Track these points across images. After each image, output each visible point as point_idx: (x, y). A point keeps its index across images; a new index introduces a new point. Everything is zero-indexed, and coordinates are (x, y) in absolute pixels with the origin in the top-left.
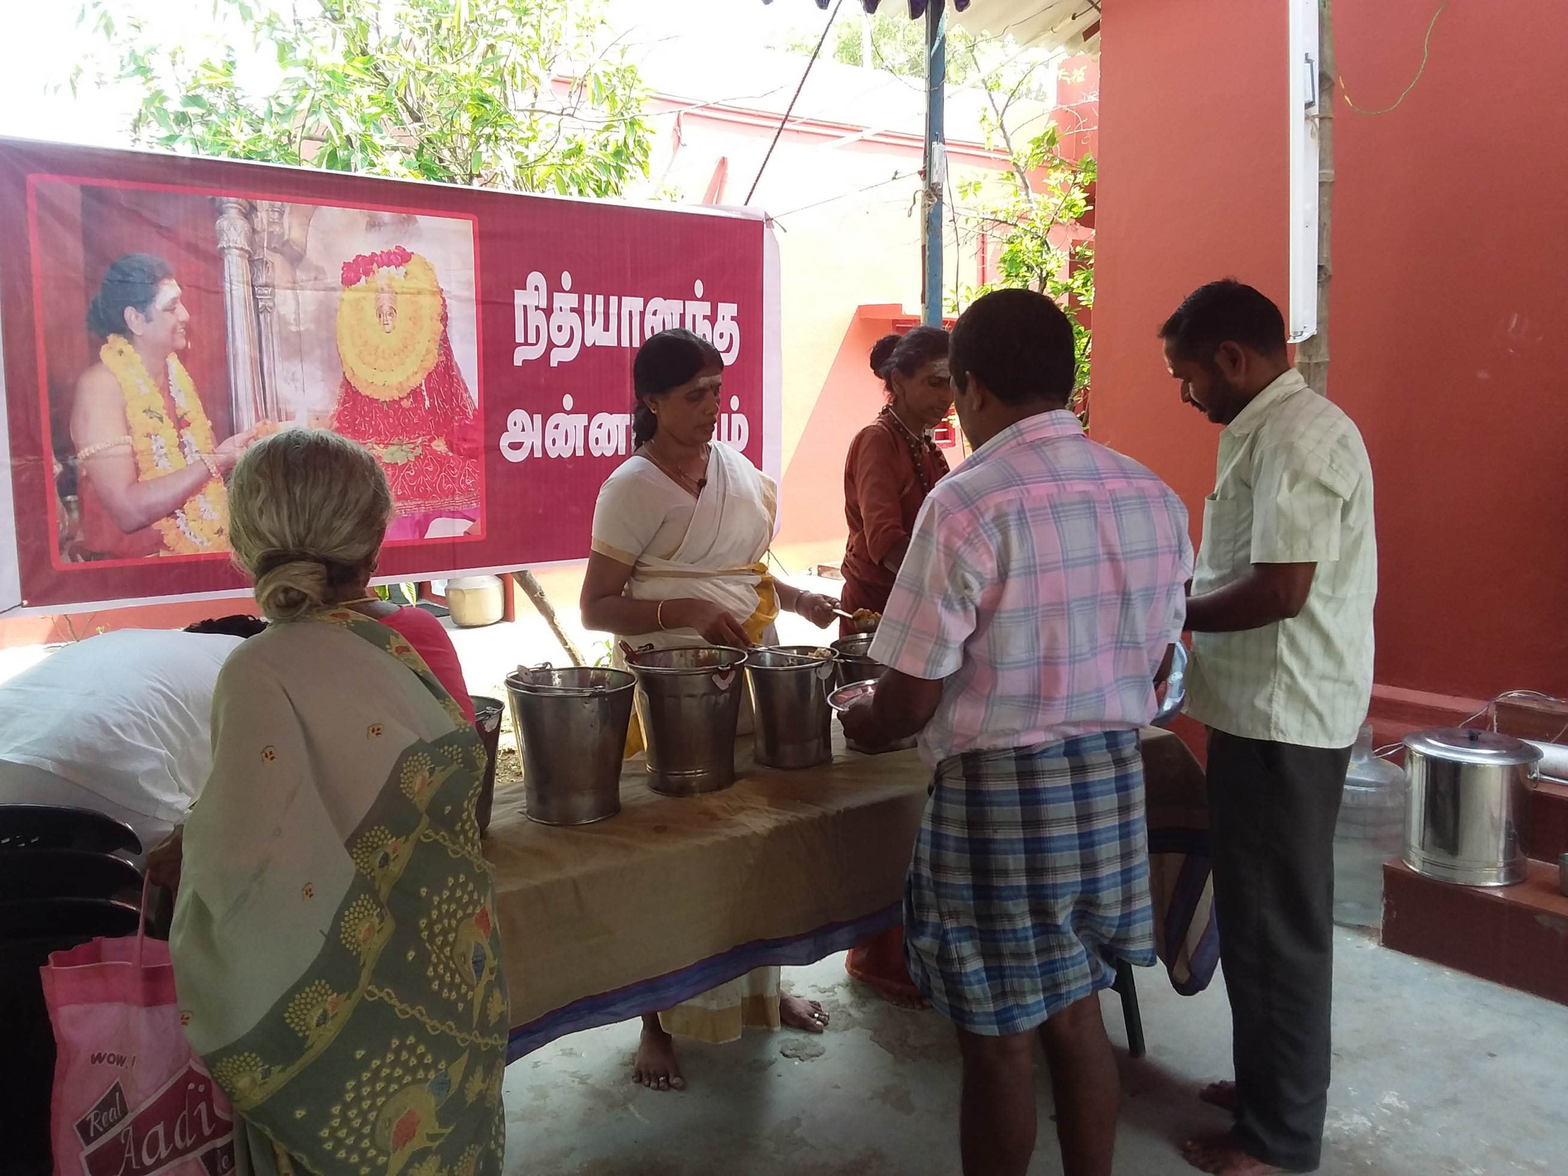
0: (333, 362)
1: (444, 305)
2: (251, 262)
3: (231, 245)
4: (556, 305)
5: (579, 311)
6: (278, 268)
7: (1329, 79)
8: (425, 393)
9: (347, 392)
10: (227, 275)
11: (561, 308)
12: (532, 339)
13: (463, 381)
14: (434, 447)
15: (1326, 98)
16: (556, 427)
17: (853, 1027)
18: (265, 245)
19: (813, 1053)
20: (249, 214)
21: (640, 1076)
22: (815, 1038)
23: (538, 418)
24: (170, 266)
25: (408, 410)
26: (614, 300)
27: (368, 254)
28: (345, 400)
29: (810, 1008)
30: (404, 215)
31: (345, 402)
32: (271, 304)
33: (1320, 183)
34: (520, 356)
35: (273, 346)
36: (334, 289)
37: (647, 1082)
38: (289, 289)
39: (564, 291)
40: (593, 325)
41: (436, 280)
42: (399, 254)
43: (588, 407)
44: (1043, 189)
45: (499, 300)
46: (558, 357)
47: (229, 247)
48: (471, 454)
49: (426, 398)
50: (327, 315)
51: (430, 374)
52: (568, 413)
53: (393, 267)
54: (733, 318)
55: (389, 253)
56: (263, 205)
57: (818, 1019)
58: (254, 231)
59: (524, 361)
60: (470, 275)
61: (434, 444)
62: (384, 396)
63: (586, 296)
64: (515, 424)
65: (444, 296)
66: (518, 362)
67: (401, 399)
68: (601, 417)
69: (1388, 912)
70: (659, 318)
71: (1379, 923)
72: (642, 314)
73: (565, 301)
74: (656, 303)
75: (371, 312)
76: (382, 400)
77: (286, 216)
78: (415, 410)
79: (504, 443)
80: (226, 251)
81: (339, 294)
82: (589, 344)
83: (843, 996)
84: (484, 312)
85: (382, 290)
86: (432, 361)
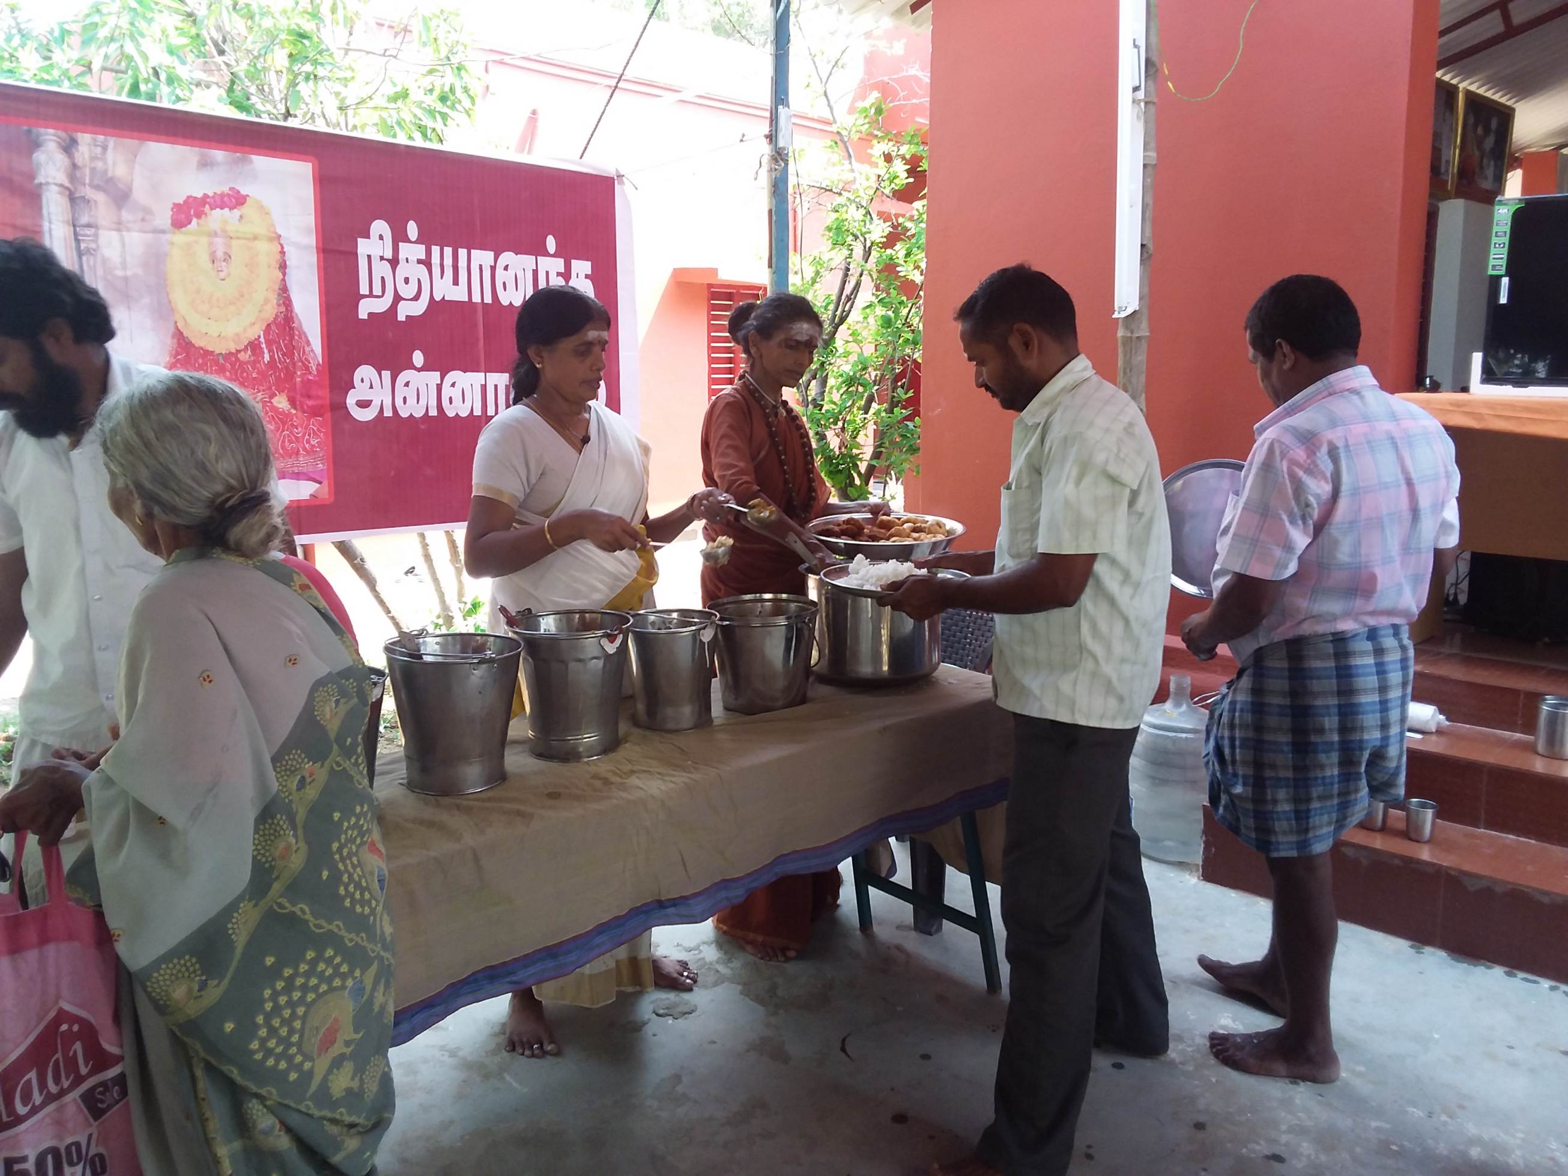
0: (164, 310)
1: (283, 253)
2: (72, 199)
3: (50, 180)
4: (402, 256)
5: (427, 263)
6: (102, 208)
7: (1154, 65)
8: (264, 346)
9: (179, 344)
10: (45, 212)
11: (407, 259)
12: (377, 291)
13: (305, 334)
14: (275, 404)
15: (1150, 82)
16: (407, 384)
17: (723, 982)
18: (87, 181)
19: (687, 1010)
20: (68, 147)
21: (512, 1046)
22: (686, 996)
23: (387, 374)
25: (245, 363)
26: (462, 253)
27: (199, 195)
28: (177, 351)
29: (678, 968)
30: (238, 154)
31: (177, 354)
32: (93, 246)
33: (1144, 165)
34: (366, 309)
36: (163, 232)
37: (521, 1051)
38: (113, 230)
39: (410, 242)
40: (442, 278)
41: (273, 225)
42: (233, 196)
43: (440, 363)
44: (867, 160)
45: (342, 249)
46: (404, 311)
47: (48, 184)
48: (315, 412)
49: (266, 351)
50: (156, 261)
51: (269, 325)
52: (419, 370)
53: (227, 210)
54: (587, 276)
55: (222, 195)
56: (85, 138)
57: (687, 977)
58: (74, 166)
59: (370, 314)
60: (310, 220)
61: (275, 400)
62: (220, 348)
63: (433, 247)
64: (362, 381)
65: (282, 242)
66: (363, 315)
67: (238, 351)
68: (454, 375)
69: (1206, 849)
70: (511, 272)
71: (1199, 860)
72: (493, 269)
73: (412, 251)
74: (507, 257)
75: (204, 259)
76: (217, 351)
77: (110, 151)
78: (254, 364)
79: (351, 400)
80: (44, 187)
81: (168, 236)
82: (438, 298)
83: (711, 954)
84: (325, 260)
85: (215, 234)
86: (271, 311)
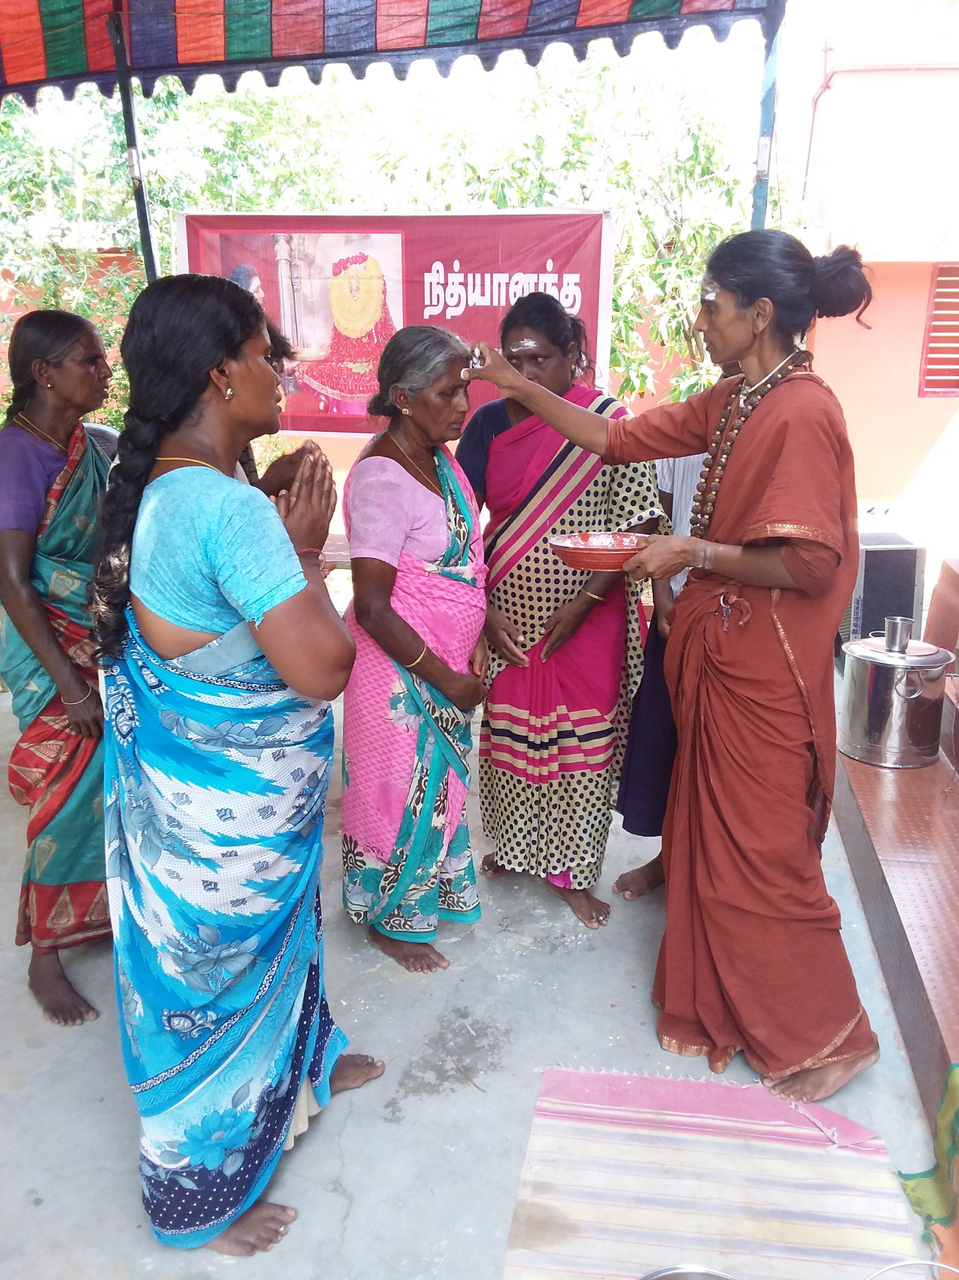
0: (329, 317)
1: (385, 284)
2: (290, 266)
3: (282, 258)
4: (450, 281)
5: (465, 284)
6: (303, 269)
8: (374, 332)
9: (335, 333)
10: (280, 273)
11: (453, 283)
12: (435, 302)
18: (297, 256)
20: (289, 241)
24: (256, 271)
25: (365, 343)
26: (487, 276)
27: (345, 258)
28: (334, 338)
30: (364, 234)
32: (299, 287)
34: (428, 313)
35: (300, 309)
36: (329, 278)
38: (308, 279)
39: (455, 272)
40: (474, 292)
41: (380, 270)
42: (361, 257)
45: (416, 280)
46: (450, 313)
47: (280, 259)
49: (375, 337)
51: (377, 323)
53: (358, 264)
54: (576, 284)
55: (356, 257)
56: (295, 236)
58: (291, 250)
59: (430, 316)
60: (399, 266)
62: (354, 335)
63: (470, 274)
65: (385, 279)
66: (426, 316)
67: (362, 337)
70: (520, 286)
72: (508, 284)
73: (456, 278)
74: (518, 276)
75: (347, 291)
76: (352, 338)
77: (306, 241)
78: (369, 344)
80: (279, 262)
81: (331, 281)
82: (471, 304)
84: (407, 288)
85: (353, 277)
86: (378, 316)
